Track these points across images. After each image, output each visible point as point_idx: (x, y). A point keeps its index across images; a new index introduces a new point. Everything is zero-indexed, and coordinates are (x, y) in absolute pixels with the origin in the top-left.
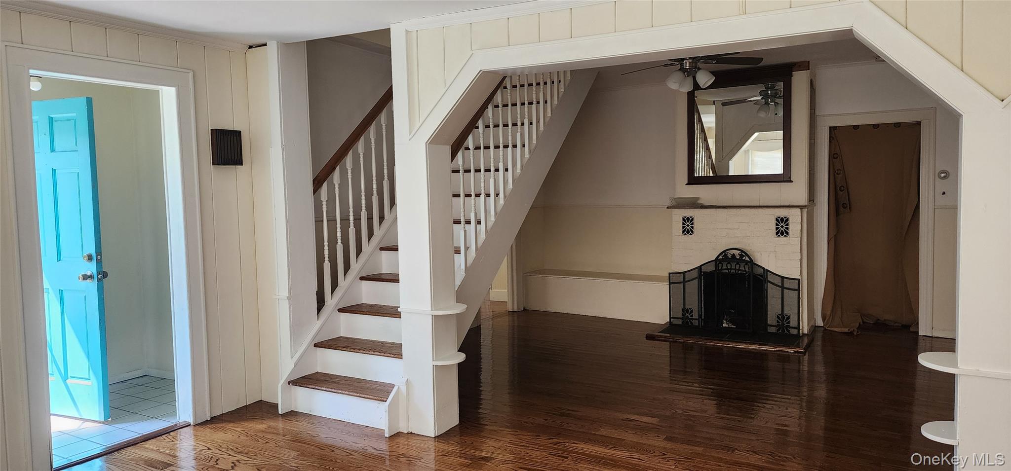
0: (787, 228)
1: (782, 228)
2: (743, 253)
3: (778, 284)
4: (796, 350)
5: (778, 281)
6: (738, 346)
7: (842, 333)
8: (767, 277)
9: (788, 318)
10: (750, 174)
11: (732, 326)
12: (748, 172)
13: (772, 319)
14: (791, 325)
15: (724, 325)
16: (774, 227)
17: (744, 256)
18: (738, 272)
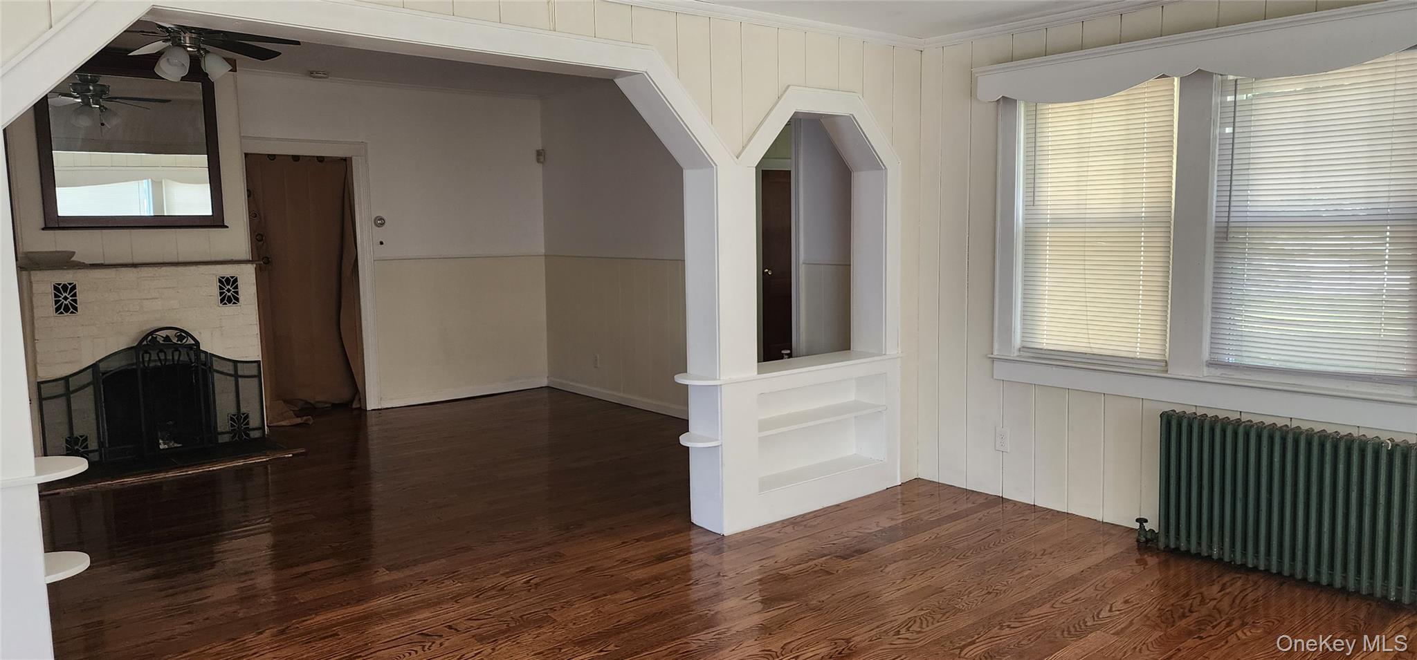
0: (237, 293)
1: (228, 292)
2: (183, 334)
3: (229, 372)
4: (296, 452)
5: (229, 368)
6: (211, 469)
7: (292, 426)
8: (212, 365)
9: (247, 417)
10: (166, 214)
11: (176, 445)
12: (164, 213)
13: (223, 424)
14: (252, 425)
15: (162, 447)
16: (217, 291)
17: (185, 337)
18: (165, 363)
